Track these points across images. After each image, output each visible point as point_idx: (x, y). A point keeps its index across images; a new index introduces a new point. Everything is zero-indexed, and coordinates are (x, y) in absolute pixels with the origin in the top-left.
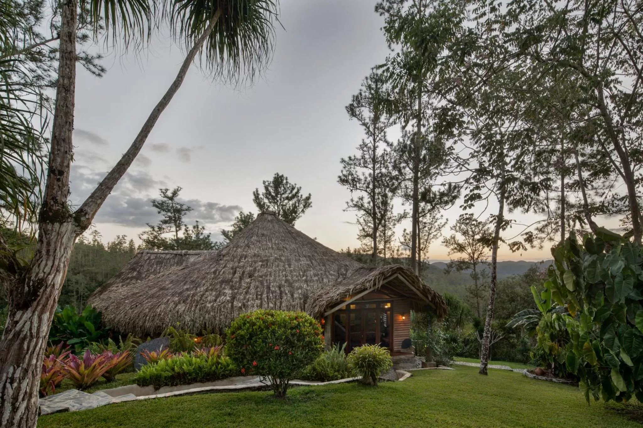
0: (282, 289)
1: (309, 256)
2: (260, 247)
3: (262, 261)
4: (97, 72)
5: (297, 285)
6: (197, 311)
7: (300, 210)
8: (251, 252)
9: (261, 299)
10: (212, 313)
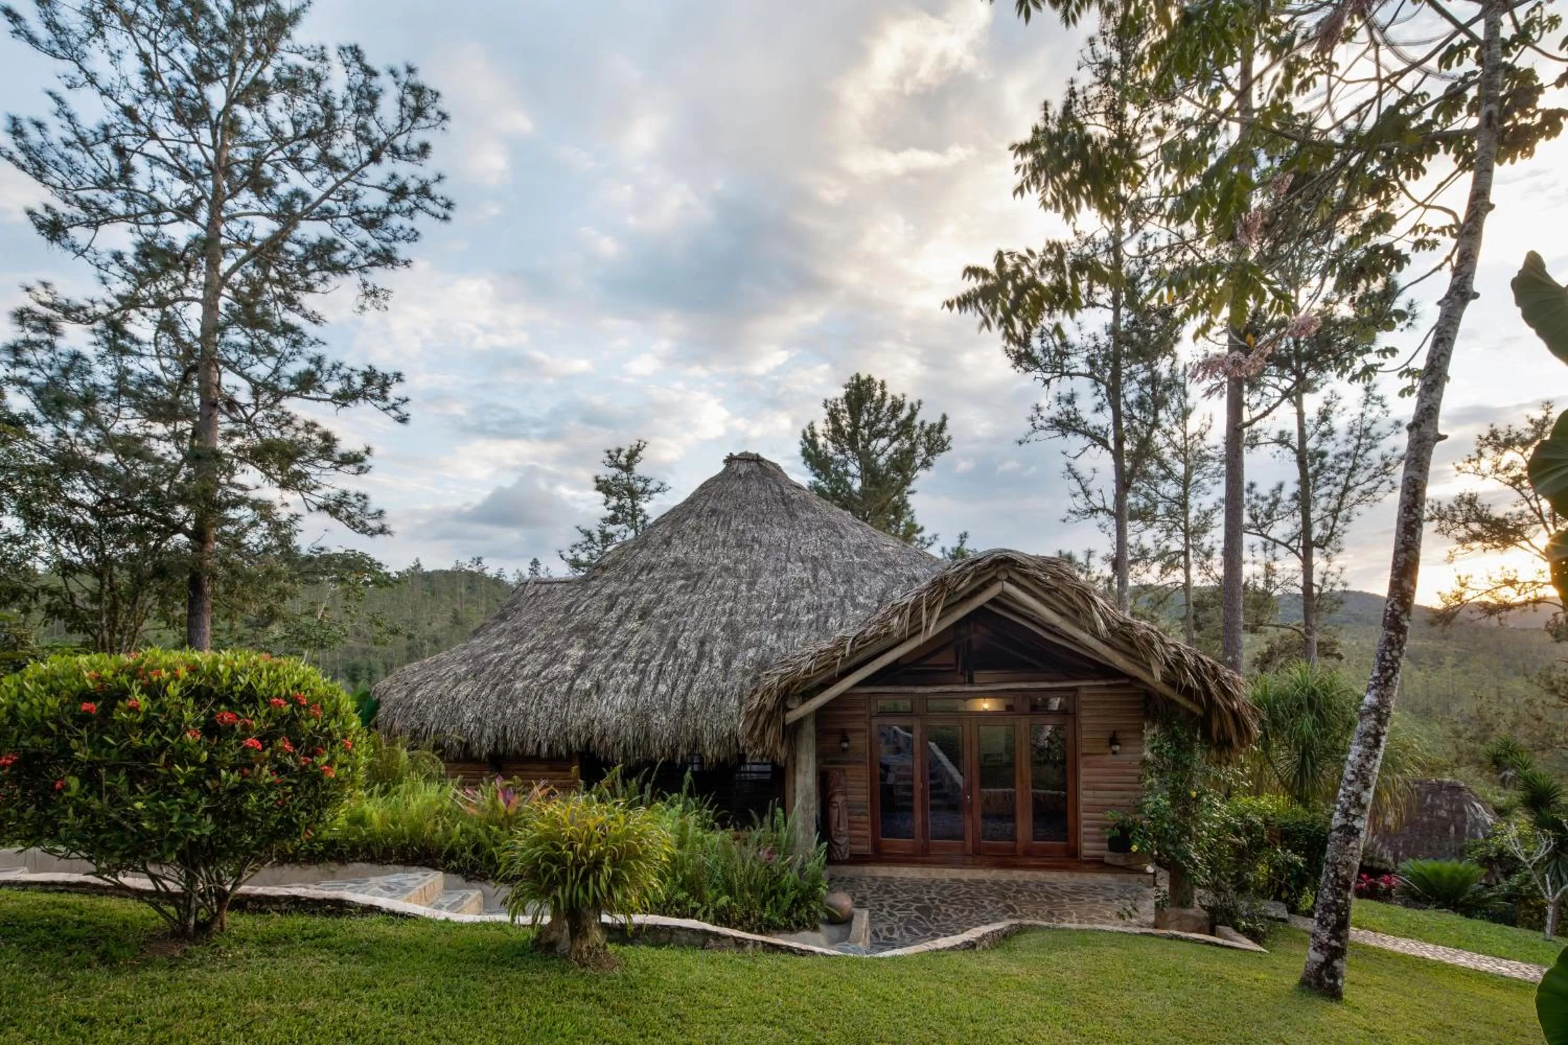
0: (707, 648)
1: (815, 559)
2: (694, 543)
3: (687, 578)
4: (441, 211)
5: (750, 635)
6: (493, 697)
7: (918, 461)
8: (670, 556)
9: (643, 672)
10: (520, 705)
